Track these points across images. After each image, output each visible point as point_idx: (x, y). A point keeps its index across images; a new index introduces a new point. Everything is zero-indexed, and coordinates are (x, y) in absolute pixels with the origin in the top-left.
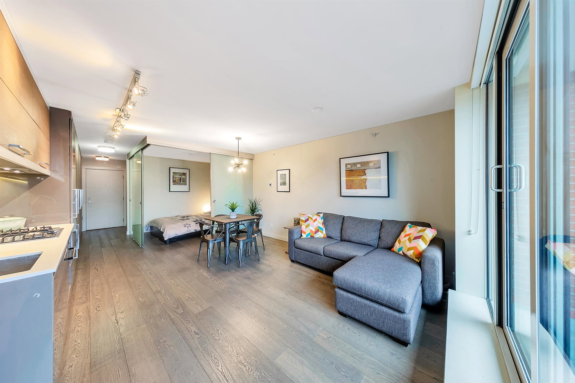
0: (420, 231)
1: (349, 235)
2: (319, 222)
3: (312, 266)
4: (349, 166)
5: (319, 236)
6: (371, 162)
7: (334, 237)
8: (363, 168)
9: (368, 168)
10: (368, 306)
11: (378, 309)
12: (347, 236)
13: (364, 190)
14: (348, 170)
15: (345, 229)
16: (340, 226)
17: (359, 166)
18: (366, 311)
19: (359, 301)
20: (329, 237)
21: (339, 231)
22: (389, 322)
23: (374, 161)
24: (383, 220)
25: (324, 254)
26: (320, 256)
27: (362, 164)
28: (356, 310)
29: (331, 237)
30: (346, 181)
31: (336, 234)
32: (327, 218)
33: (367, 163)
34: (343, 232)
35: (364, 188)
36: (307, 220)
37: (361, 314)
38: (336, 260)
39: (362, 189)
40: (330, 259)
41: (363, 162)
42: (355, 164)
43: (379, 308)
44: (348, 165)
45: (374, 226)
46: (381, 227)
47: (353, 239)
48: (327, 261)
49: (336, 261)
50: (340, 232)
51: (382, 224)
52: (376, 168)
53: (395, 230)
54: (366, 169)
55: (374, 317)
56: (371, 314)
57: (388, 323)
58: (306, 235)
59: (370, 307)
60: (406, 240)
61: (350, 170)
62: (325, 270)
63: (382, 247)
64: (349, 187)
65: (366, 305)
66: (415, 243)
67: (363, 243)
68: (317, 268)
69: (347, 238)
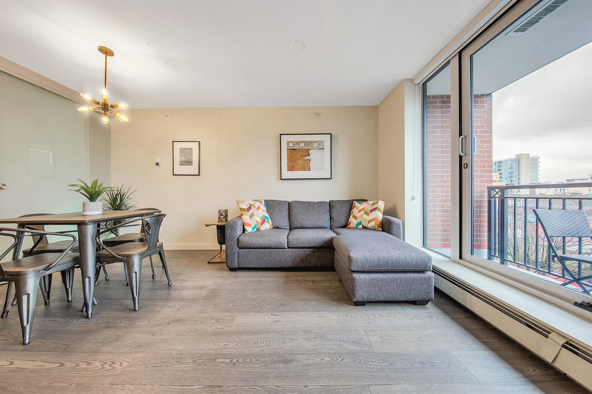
0: (373, 204)
1: (301, 221)
2: (262, 210)
3: (269, 267)
4: (291, 145)
5: (266, 227)
6: (316, 142)
7: (283, 227)
8: (306, 148)
9: (311, 148)
10: (395, 279)
11: (405, 278)
12: (299, 222)
13: (308, 172)
14: (290, 149)
15: (295, 215)
16: (287, 213)
17: (302, 145)
18: (392, 286)
19: (385, 277)
20: (276, 228)
21: (286, 218)
22: (416, 287)
23: (319, 141)
24: (330, 201)
25: (288, 246)
26: (281, 250)
27: (305, 143)
28: (381, 290)
29: (279, 226)
30: (288, 162)
31: (285, 223)
32: (271, 205)
33: (312, 142)
34: (293, 219)
35: (308, 169)
36: (249, 209)
37: (387, 292)
38: (304, 249)
39: (305, 170)
40: (297, 250)
41: (307, 142)
42: (298, 143)
43: (406, 276)
44: (290, 143)
45: (324, 208)
46: (330, 208)
47: (306, 224)
48: (292, 253)
49: (305, 251)
50: (288, 220)
51: (331, 205)
52: (320, 149)
53: (345, 208)
54: (310, 149)
55: (401, 288)
56: (398, 287)
57: (415, 289)
58: (251, 228)
59: (396, 279)
60: (363, 214)
61: (292, 149)
62: (290, 265)
63: (336, 227)
64: (291, 168)
65: (392, 279)
66: (373, 215)
67: (318, 227)
68: (278, 266)
69: (299, 225)
